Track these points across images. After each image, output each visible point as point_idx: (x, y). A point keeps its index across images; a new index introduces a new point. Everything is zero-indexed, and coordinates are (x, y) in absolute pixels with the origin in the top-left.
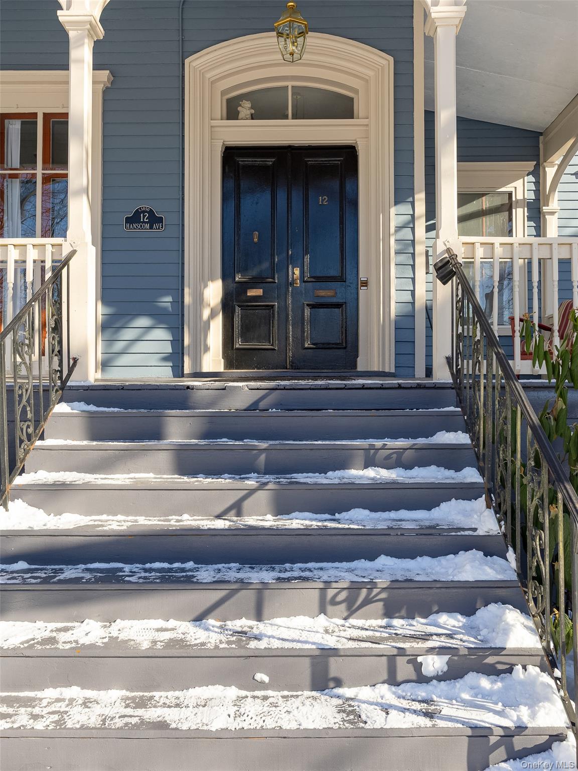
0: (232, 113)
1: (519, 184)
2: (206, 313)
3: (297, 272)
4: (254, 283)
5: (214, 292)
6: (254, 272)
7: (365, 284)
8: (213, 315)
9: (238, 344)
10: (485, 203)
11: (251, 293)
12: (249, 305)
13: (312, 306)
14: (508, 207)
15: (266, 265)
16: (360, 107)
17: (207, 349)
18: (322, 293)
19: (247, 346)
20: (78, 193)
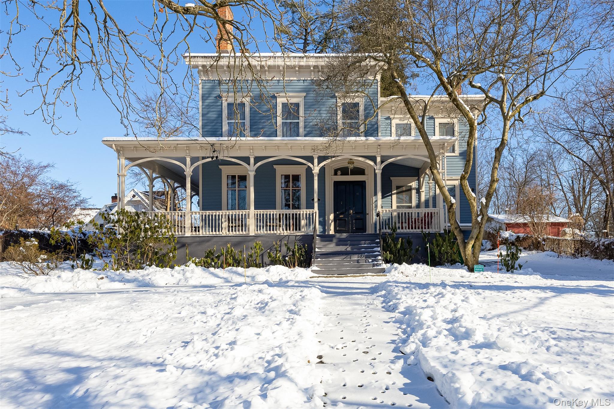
0: (336, 174)
1: (413, 183)
2: (330, 221)
3: (352, 211)
4: (341, 214)
5: (332, 217)
6: (341, 211)
7: (368, 214)
8: (332, 222)
9: (338, 229)
10: (404, 189)
11: (341, 216)
12: (340, 219)
13: (355, 219)
14: (410, 189)
15: (344, 210)
16: (366, 172)
17: (331, 230)
18: (358, 216)
19: (340, 229)
20: (316, 202)
